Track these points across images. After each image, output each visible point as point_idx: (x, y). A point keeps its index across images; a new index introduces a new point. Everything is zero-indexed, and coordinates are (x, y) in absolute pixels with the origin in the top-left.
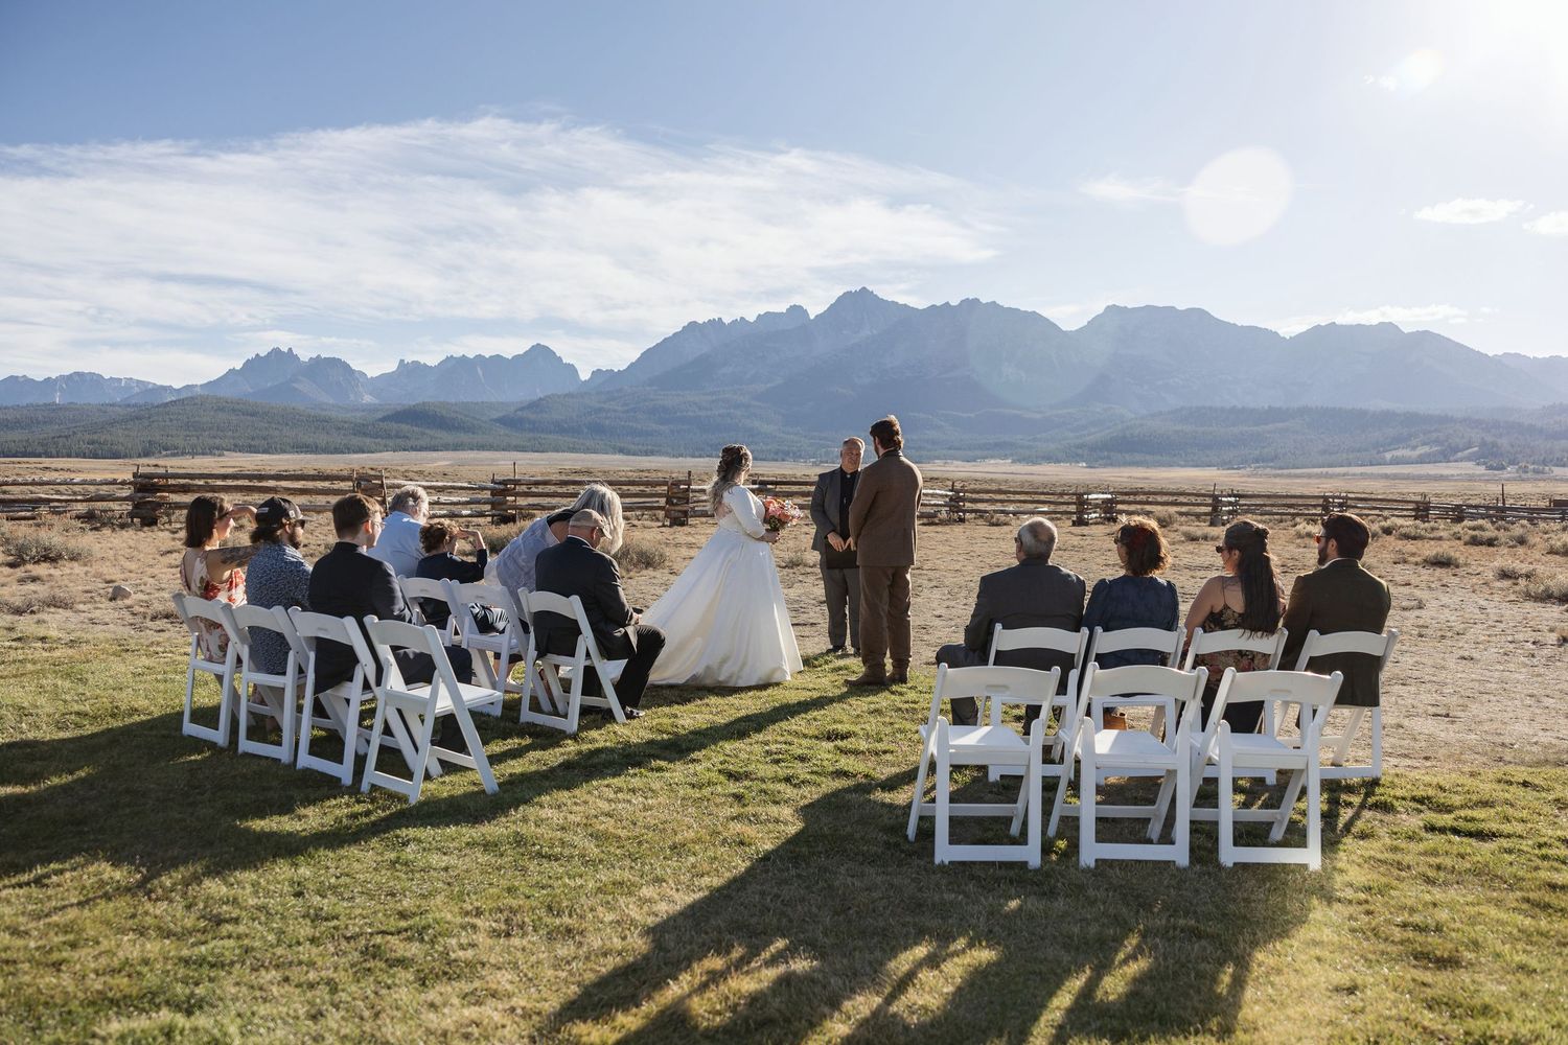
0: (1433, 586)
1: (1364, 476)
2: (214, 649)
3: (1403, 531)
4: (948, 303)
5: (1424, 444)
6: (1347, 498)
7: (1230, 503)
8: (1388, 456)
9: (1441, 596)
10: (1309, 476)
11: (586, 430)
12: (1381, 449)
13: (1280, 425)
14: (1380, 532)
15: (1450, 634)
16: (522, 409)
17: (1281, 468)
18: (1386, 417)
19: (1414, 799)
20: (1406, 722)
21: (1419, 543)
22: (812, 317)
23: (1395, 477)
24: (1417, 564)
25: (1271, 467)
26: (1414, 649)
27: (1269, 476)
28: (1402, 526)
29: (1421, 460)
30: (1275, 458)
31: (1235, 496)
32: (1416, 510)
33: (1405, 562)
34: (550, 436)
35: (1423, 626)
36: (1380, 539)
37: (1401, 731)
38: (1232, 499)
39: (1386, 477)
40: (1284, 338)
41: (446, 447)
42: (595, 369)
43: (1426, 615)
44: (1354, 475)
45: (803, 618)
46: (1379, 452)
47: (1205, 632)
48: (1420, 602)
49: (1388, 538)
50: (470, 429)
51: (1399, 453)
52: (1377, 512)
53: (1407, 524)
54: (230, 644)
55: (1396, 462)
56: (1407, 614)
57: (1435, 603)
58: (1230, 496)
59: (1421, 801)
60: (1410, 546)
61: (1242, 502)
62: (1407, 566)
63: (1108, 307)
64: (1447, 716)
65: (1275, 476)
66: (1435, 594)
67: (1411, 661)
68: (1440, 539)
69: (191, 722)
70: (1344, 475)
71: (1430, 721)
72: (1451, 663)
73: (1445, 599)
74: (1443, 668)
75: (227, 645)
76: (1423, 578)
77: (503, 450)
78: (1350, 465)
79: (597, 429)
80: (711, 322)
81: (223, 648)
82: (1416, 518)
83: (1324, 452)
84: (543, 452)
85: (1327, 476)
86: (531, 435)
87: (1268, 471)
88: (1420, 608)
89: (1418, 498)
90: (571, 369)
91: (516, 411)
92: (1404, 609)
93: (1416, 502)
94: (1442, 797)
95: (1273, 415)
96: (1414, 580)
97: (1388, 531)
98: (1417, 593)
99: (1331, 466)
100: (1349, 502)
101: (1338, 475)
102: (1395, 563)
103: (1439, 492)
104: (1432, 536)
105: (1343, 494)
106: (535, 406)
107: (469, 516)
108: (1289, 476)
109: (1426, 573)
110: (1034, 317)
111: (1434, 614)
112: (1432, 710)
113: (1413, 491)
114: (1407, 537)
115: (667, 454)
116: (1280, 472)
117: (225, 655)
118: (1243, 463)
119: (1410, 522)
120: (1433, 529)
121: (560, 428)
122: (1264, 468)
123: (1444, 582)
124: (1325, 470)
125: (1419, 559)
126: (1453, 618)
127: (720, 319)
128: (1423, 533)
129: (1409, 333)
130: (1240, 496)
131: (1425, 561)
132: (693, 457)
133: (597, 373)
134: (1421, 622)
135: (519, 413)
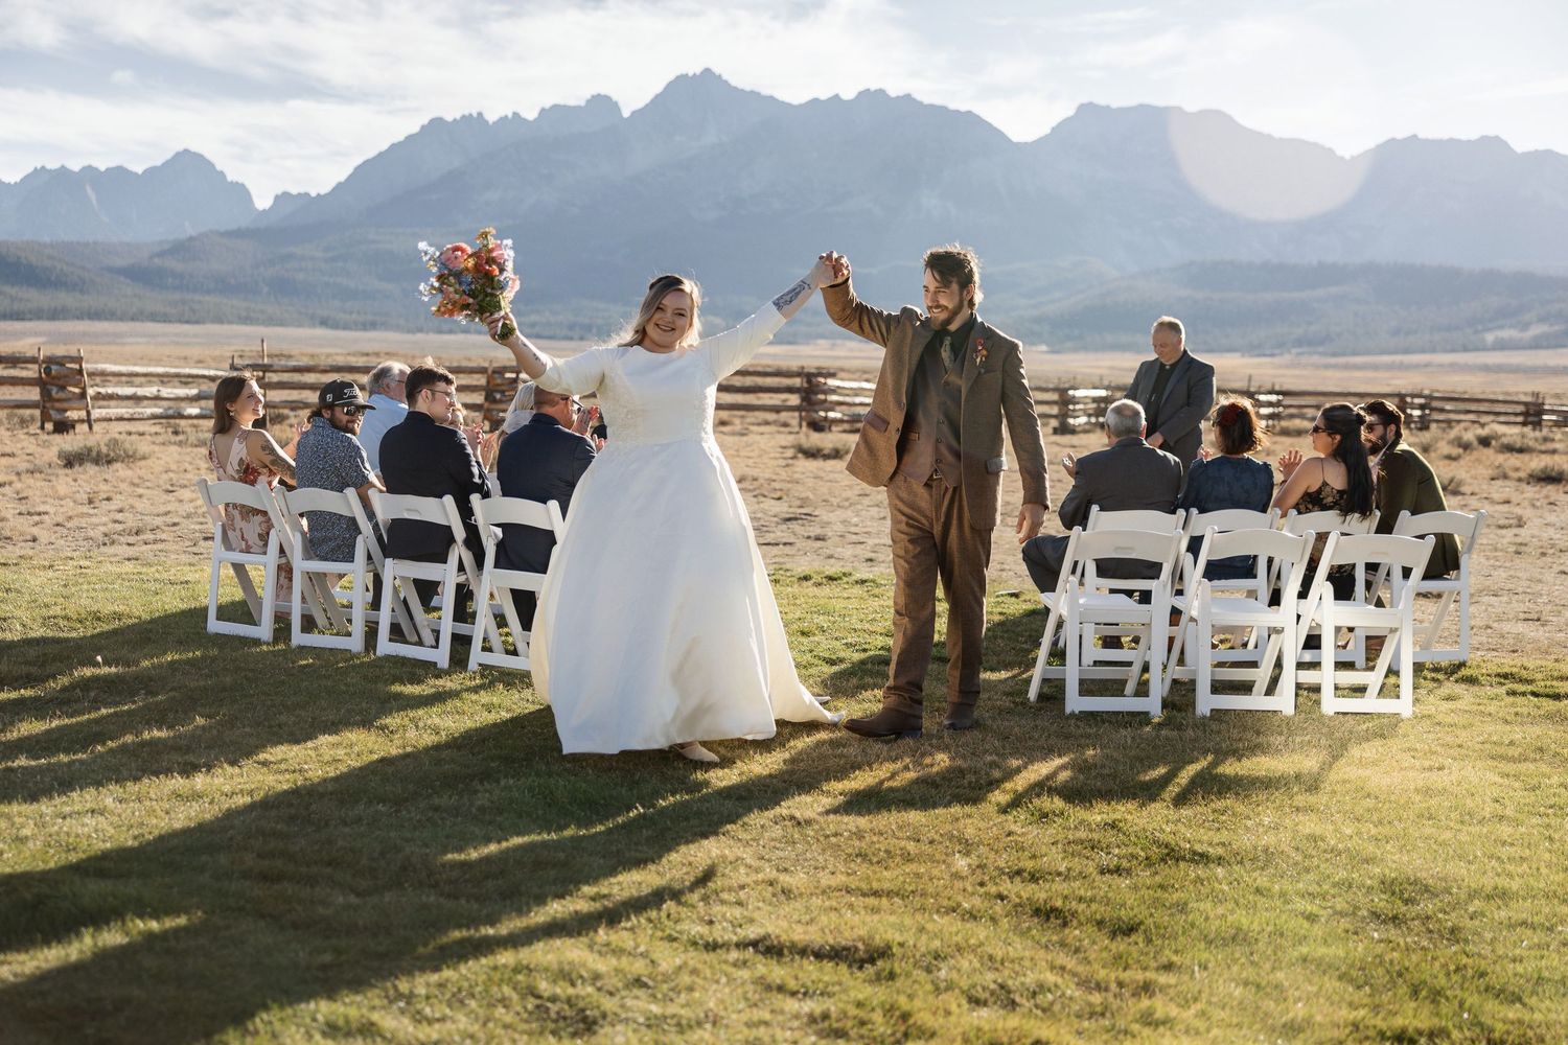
0: (1538, 504)
1: (1454, 368)
2: (253, 538)
3: (1505, 440)
4: (837, 96)
5: (1542, 320)
6: (1430, 398)
7: (1270, 404)
8: (1490, 337)
9: (1547, 514)
10: (1376, 367)
11: (266, 289)
12: (1480, 327)
13: (1333, 290)
14: (1475, 443)
15: (1552, 551)
16: (162, 254)
17: (1334, 355)
18: (1488, 281)
19: (1498, 675)
20: (1495, 625)
21: (1525, 457)
22: (626, 114)
23: (1499, 369)
24: (1520, 480)
25: (1321, 354)
26: (1507, 564)
27: (1317, 367)
28: (1505, 435)
29: (1536, 344)
30: (1325, 340)
31: (1278, 393)
32: (1526, 414)
33: (1505, 477)
34: (207, 298)
35: (1521, 544)
36: (1475, 452)
37: (1489, 631)
38: (1273, 398)
39: (1486, 368)
40: (1342, 158)
41: (38, 315)
42: (280, 193)
43: (1525, 533)
44: (1441, 366)
45: (770, 538)
46: (1476, 332)
47: (1300, 513)
48: (1520, 519)
49: (1486, 451)
50: (78, 286)
51: (1507, 334)
52: (1472, 417)
53: (1512, 433)
54: (272, 532)
55: (1501, 346)
56: (1504, 532)
57: (1537, 521)
58: (1270, 393)
59: (1505, 676)
60: (1513, 460)
61: (1288, 401)
62: (1507, 483)
63: (1082, 105)
64: (1538, 620)
65: (1327, 367)
66: (1539, 512)
67: (1504, 575)
68: (1554, 452)
69: (218, 619)
70: (1426, 365)
71: (1520, 624)
72: (1549, 576)
73: (1551, 518)
74: (1540, 581)
75: (268, 534)
76: (1525, 495)
77: (132, 319)
78: (1433, 350)
79: (283, 288)
80: (466, 119)
81: (264, 538)
82: (1524, 424)
83: (1396, 332)
84: (197, 322)
85: (1402, 367)
86: (177, 296)
87: (1316, 359)
88: (1520, 526)
89: (1529, 399)
90: (241, 192)
91: (151, 258)
92: (1501, 527)
93: (1526, 404)
94: (1524, 674)
95: (1326, 274)
96: (1515, 497)
97: (1485, 442)
98: (1518, 511)
99: (1407, 351)
100: (1435, 404)
101: (1417, 367)
102: (1493, 479)
103: (1558, 391)
104: (1543, 448)
105: (1426, 392)
106: (181, 248)
107: (197, 417)
108: (1347, 367)
109: (1531, 491)
110: (971, 121)
111: (1535, 532)
112: (1522, 616)
113: (1522, 389)
114: (1510, 449)
115: (398, 328)
116: (1333, 360)
117: (266, 545)
118: (1280, 346)
119: (1516, 430)
120: (1546, 439)
121: (224, 285)
122: (1310, 354)
123: (1552, 500)
124: (1398, 358)
125: (1522, 474)
126: (1558, 536)
127: (480, 114)
128: (1531, 443)
129: (1523, 154)
130: (1285, 393)
131: (1531, 476)
132: (440, 332)
133: (282, 198)
134: (1519, 540)
135: (156, 260)
